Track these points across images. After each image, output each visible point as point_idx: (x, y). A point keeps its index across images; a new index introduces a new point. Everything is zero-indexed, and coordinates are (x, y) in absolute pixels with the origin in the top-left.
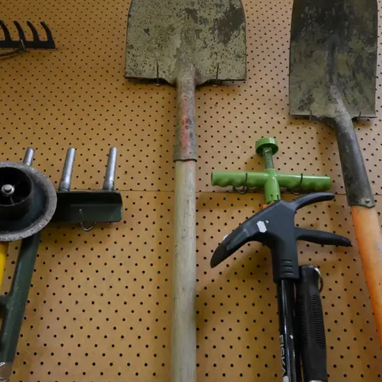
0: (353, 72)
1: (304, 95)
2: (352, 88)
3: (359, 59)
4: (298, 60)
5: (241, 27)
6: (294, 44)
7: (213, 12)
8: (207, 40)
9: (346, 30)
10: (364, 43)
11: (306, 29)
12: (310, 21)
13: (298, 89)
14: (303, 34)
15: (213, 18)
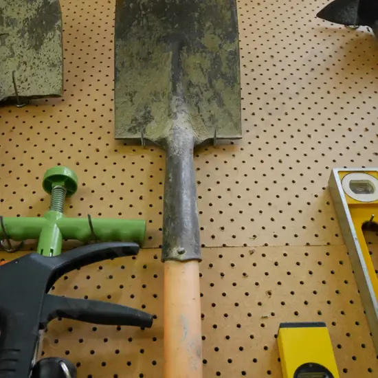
0: (209, 77)
1: (138, 111)
2: (209, 101)
3: (216, 61)
4: (127, 64)
5: (57, 27)
6: (120, 42)
7: (23, 10)
8: (14, 47)
9: (196, 23)
10: (221, 39)
11: (139, 23)
12: (143, 12)
13: (130, 103)
14: (134, 30)
15: (22, 17)
